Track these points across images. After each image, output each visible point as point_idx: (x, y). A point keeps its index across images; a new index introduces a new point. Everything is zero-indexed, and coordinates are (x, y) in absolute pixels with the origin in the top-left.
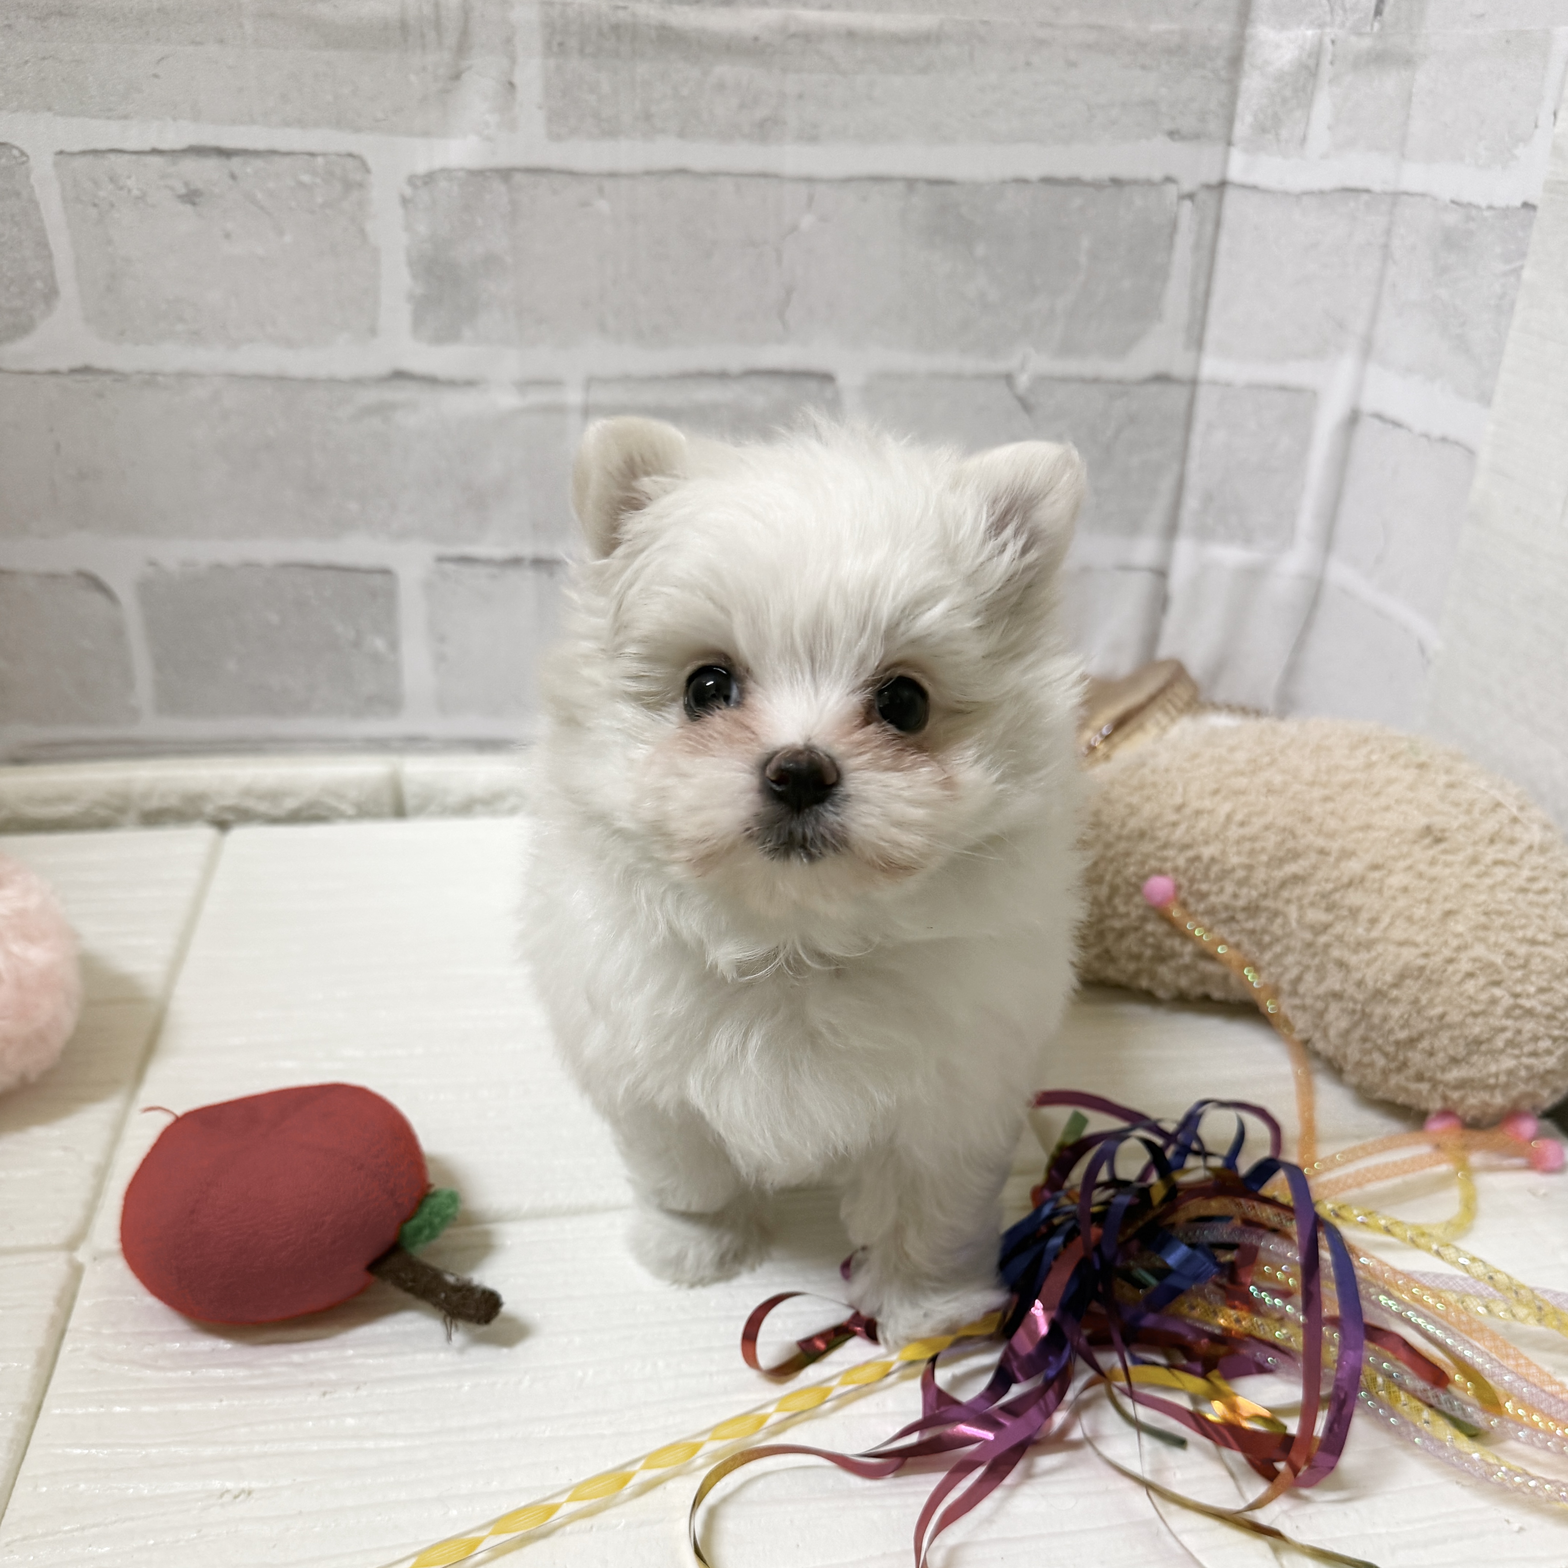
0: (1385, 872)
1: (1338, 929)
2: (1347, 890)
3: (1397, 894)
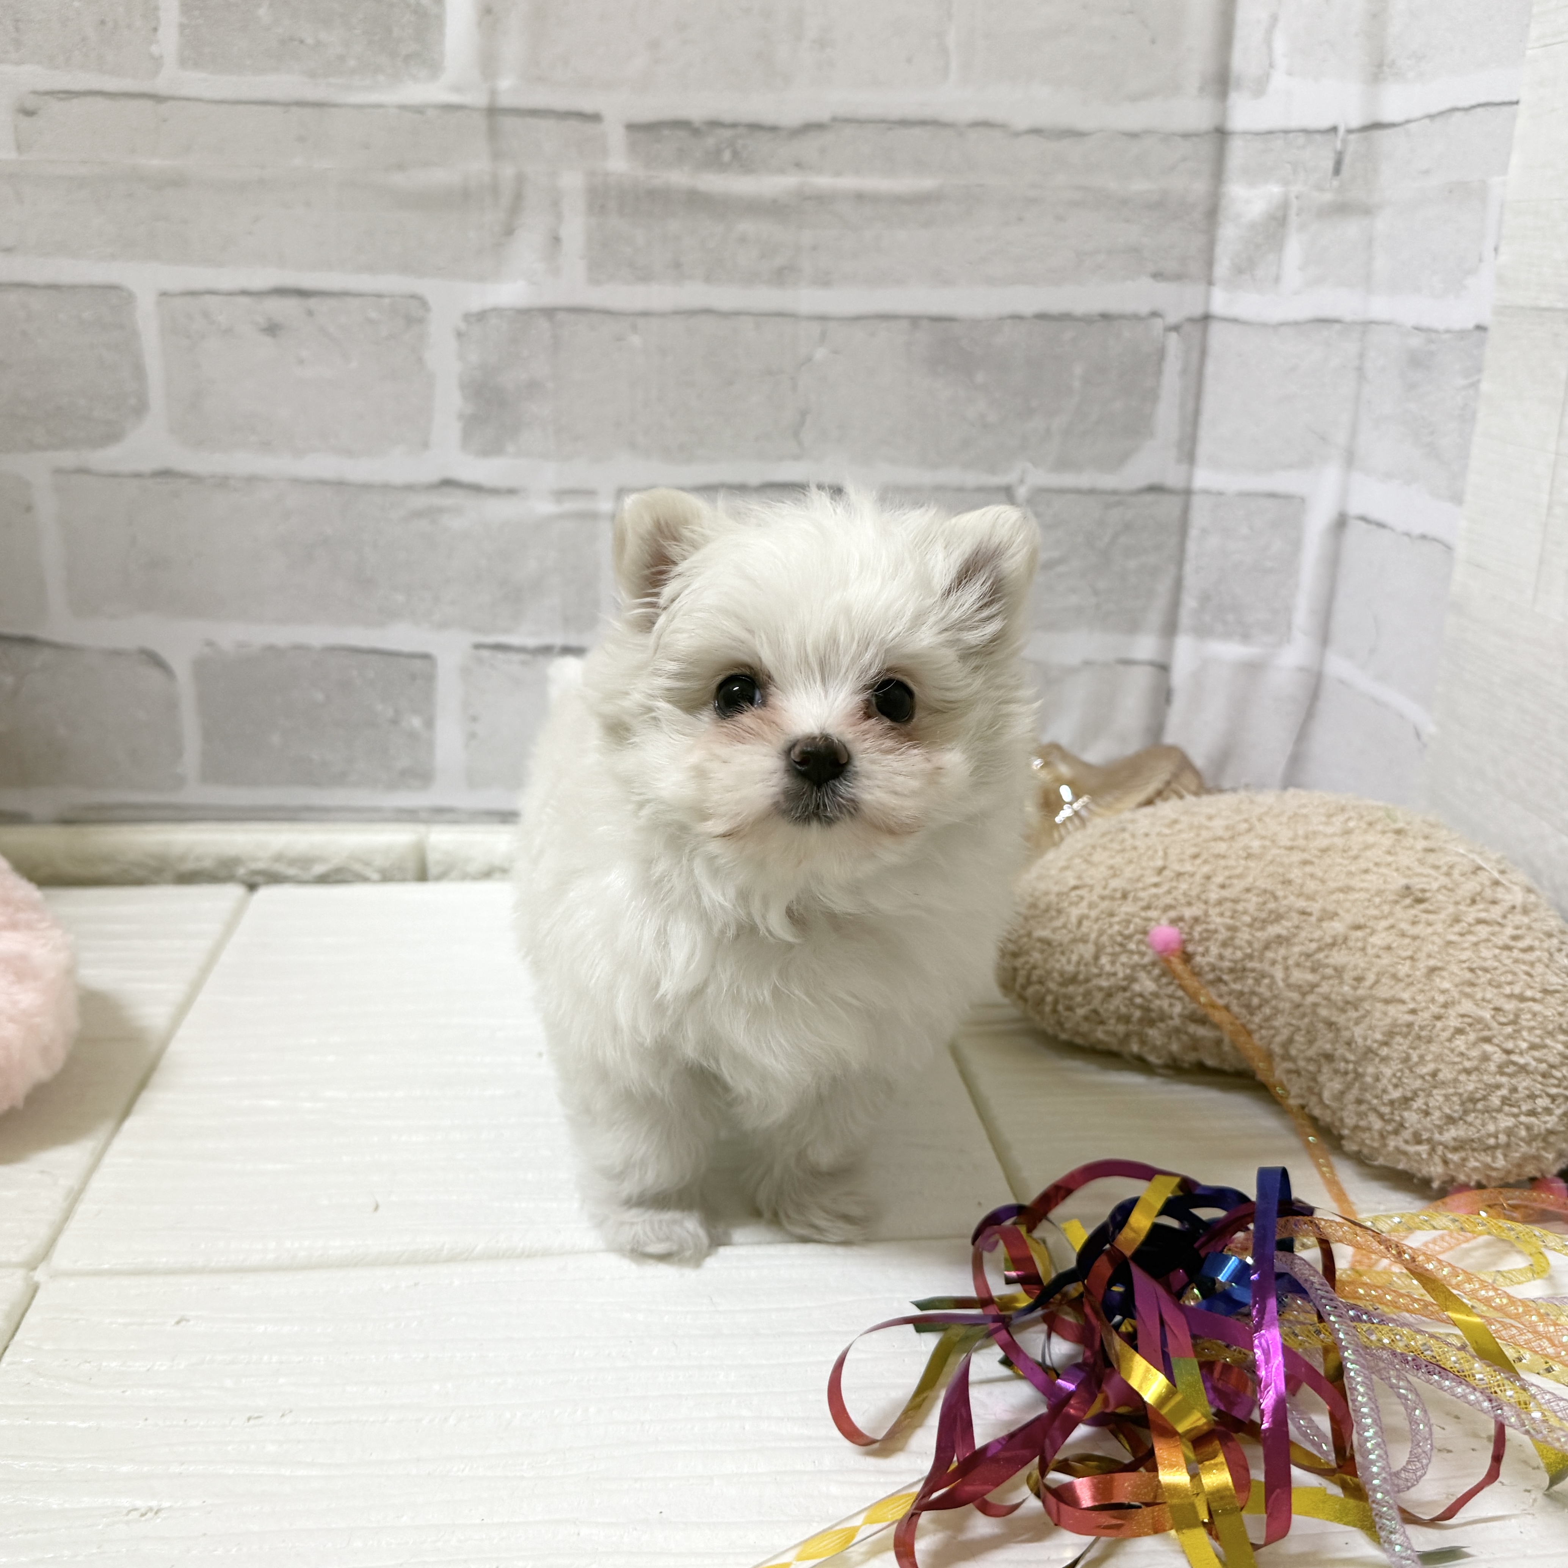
0: (1368, 931)
1: (1325, 988)
2: (1331, 950)
3: (1381, 953)
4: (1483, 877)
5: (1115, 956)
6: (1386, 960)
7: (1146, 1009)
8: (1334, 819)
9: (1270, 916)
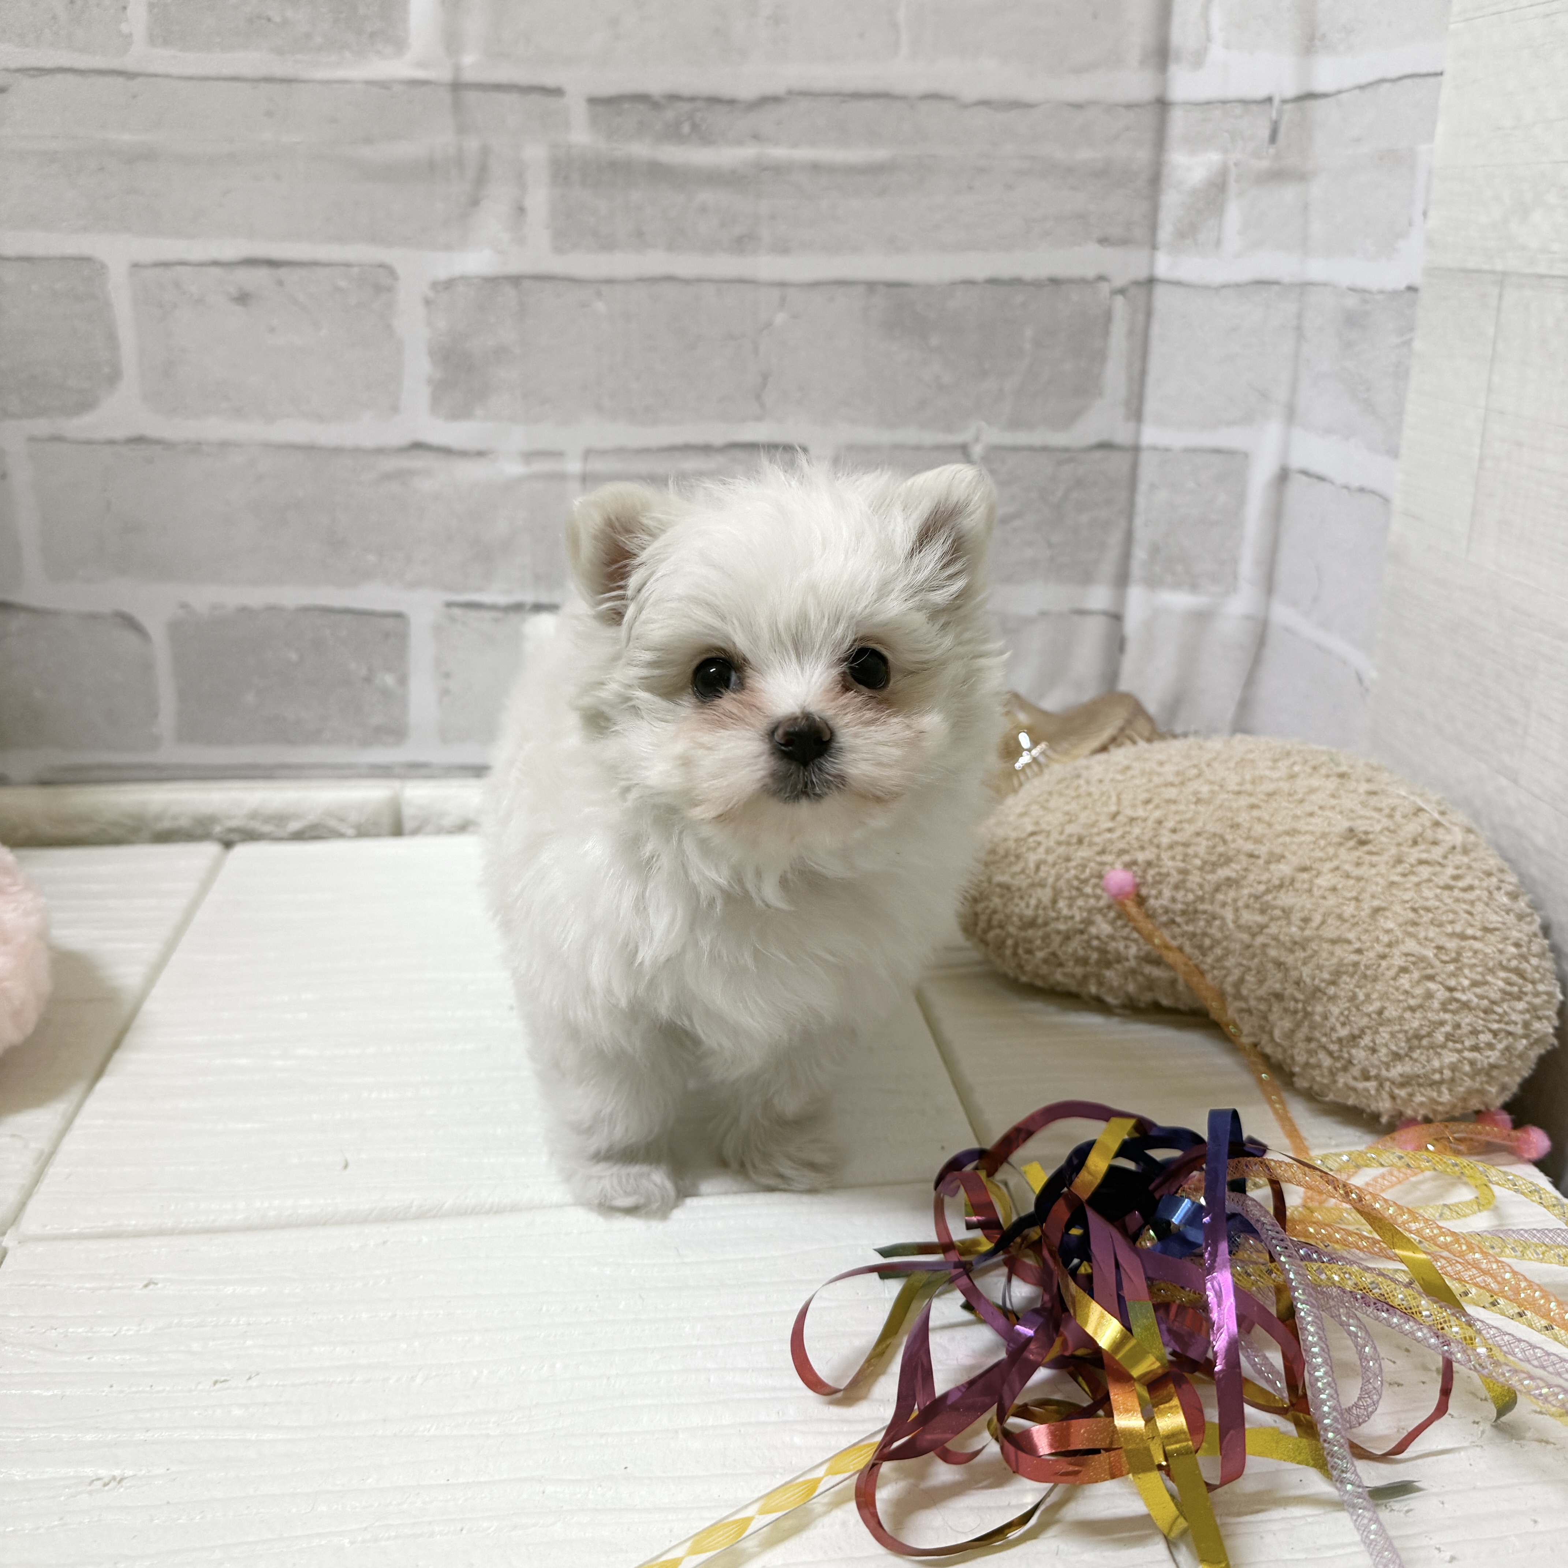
0: (1314, 872)
1: (1273, 929)
2: (1278, 891)
3: (1327, 894)
4: (1424, 819)
5: (1072, 899)
6: (1332, 901)
7: (1103, 951)
8: (1280, 764)
9: (1219, 859)
